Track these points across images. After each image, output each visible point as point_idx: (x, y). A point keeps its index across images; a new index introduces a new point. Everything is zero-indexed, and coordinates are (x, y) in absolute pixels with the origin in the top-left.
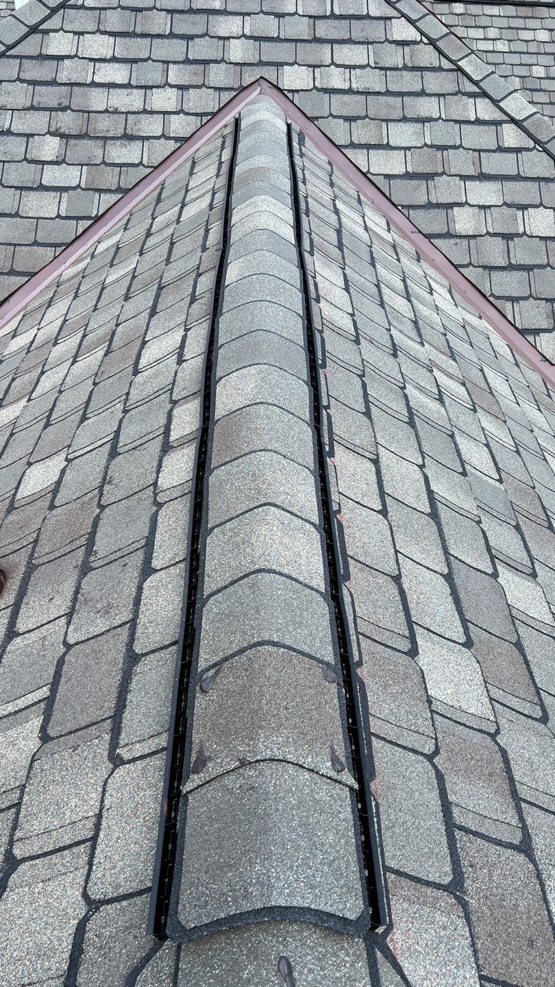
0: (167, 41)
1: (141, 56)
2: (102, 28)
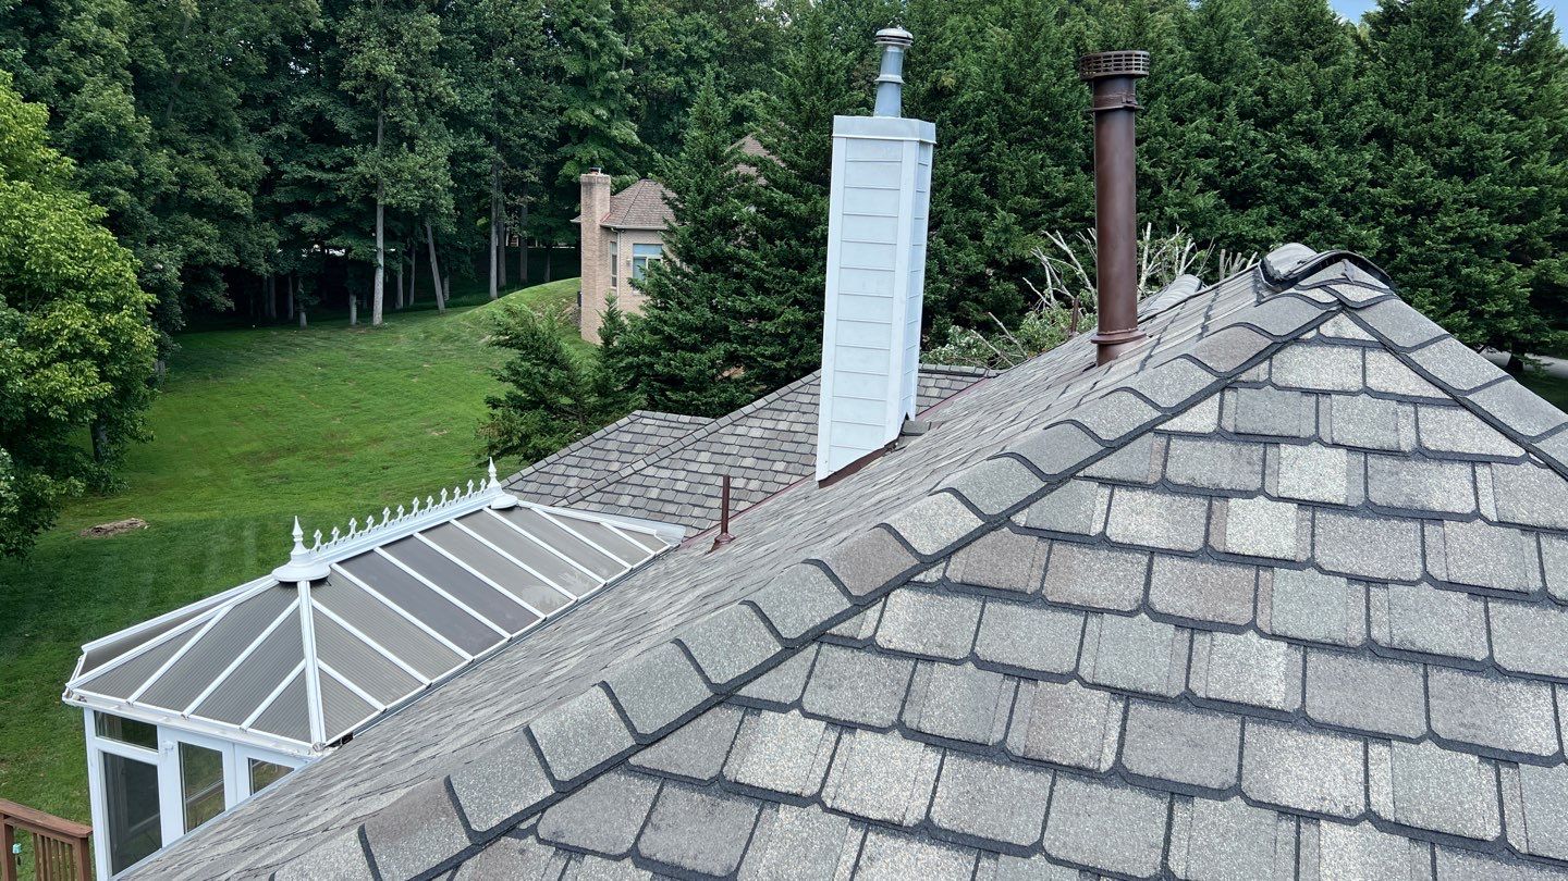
0: (1102, 791)
1: (1013, 837)
2: (910, 718)
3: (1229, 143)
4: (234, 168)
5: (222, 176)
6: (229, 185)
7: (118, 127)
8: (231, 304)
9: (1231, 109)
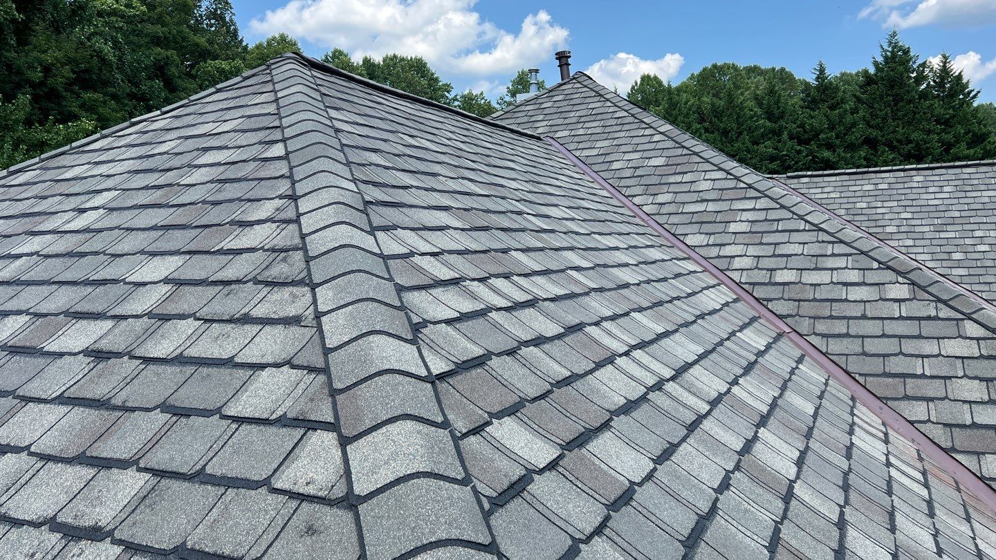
3: (784, 153)
9: (785, 136)
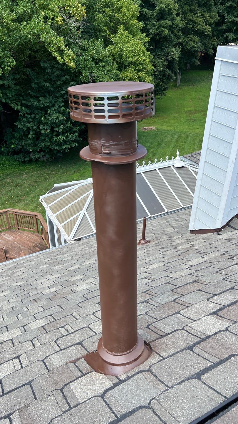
4: (209, 18)
5: (204, 21)
6: (206, 25)
7: (168, 9)
8: (199, 63)
